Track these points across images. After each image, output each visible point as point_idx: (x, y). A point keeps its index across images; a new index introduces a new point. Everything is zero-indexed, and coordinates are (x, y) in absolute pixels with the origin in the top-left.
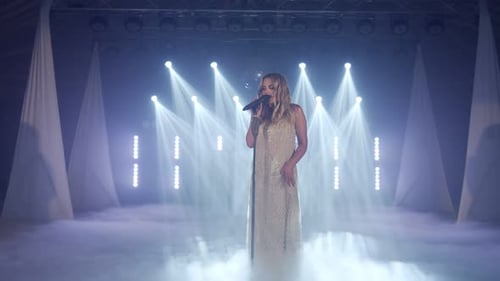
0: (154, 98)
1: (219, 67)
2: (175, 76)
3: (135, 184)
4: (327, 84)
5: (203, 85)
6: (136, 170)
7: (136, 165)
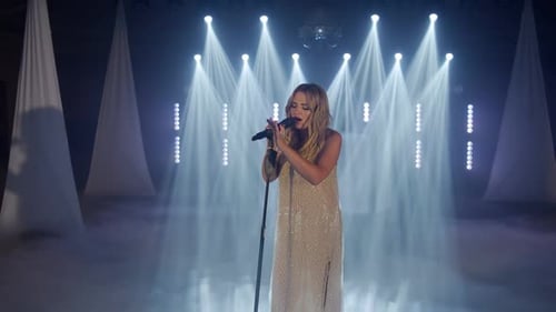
3: (178, 160)
6: (178, 143)
7: (178, 138)
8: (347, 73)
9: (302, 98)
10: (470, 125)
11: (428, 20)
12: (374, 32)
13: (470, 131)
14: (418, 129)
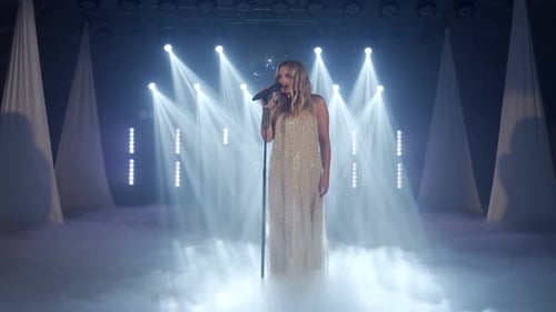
0: (152, 86)
1: (225, 51)
2: (175, 62)
3: (131, 183)
4: (345, 71)
5: (208, 72)
6: (132, 166)
7: (132, 161)
10: (400, 150)
13: (398, 153)
14: (354, 153)
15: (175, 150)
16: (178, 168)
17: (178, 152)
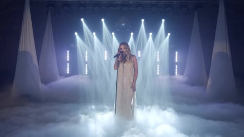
0: (76, 34)
3: (68, 72)
6: (68, 66)
7: (68, 64)
8: (133, 40)
9: (122, 47)
10: (176, 59)
11: (162, 21)
12: (143, 25)
13: (176, 61)
14: (158, 61)
15: (85, 59)
16: (87, 67)
17: (86, 60)
